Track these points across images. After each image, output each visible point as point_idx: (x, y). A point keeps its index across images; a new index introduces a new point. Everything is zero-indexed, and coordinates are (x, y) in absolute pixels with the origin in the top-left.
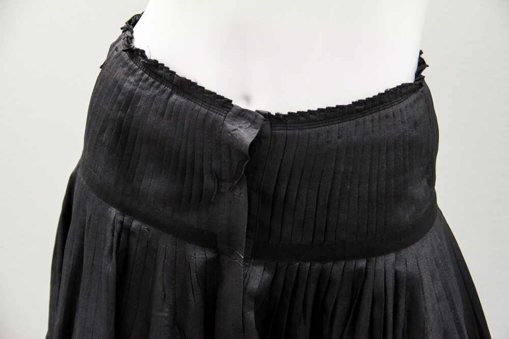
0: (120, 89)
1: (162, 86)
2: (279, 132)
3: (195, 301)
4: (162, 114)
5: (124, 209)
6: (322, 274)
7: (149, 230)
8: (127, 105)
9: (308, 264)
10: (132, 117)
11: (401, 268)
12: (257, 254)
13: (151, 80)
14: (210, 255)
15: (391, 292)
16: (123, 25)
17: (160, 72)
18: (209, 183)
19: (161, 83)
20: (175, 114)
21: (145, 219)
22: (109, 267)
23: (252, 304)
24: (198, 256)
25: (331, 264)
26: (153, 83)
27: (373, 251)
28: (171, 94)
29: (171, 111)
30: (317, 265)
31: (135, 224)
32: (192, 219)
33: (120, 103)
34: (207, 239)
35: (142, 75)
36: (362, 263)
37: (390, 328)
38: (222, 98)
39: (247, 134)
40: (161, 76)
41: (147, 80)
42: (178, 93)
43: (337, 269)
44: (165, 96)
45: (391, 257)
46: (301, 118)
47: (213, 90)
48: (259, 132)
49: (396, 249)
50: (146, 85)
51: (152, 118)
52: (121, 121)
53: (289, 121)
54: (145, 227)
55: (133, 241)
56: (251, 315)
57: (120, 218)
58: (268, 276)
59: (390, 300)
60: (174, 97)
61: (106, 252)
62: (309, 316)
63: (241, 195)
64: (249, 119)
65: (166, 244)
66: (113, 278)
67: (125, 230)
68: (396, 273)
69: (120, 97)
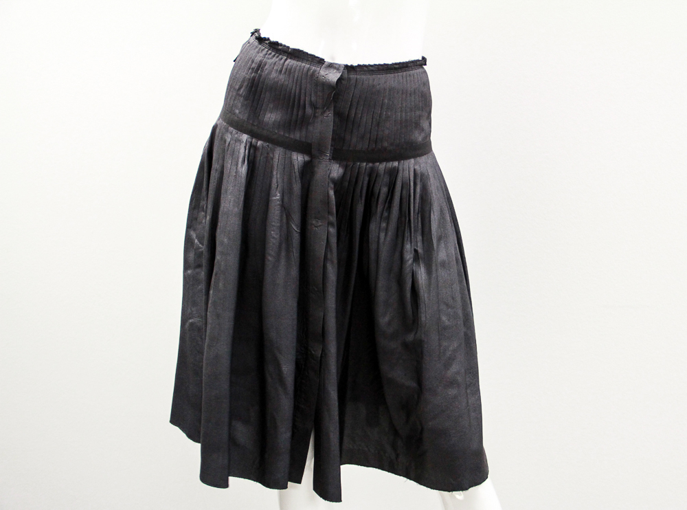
0: (253, 62)
1: (280, 56)
2: (353, 76)
3: (297, 187)
4: (281, 71)
5: (252, 134)
6: (372, 169)
7: (268, 146)
8: (258, 69)
9: (365, 164)
10: (260, 76)
11: (417, 167)
12: (336, 157)
13: (273, 53)
14: (307, 158)
15: (412, 179)
16: (252, 31)
17: (280, 47)
18: (309, 111)
19: (280, 54)
20: (289, 71)
21: (265, 139)
22: (243, 170)
23: (332, 186)
24: (299, 159)
25: (378, 164)
26: (275, 55)
27: (401, 157)
28: (286, 60)
29: (286, 69)
30: (371, 165)
31: (259, 143)
32: (297, 135)
33: (253, 69)
34: (304, 148)
35: (268, 51)
36: (396, 164)
37: (412, 201)
38: (318, 58)
39: (333, 77)
40: (280, 50)
41: (270, 54)
42: (291, 58)
43: (382, 167)
44: (283, 61)
45: (412, 161)
46: (365, 68)
47: (313, 54)
48: (341, 75)
49: (415, 157)
50: (270, 56)
51: (274, 75)
52: (254, 79)
53: (358, 69)
54: (266, 144)
55: (258, 154)
56: (332, 193)
57: (250, 140)
58: (341, 171)
59: (412, 184)
60: (289, 60)
61: (240, 160)
62: (363, 198)
63: (329, 116)
64: (335, 68)
65: (278, 153)
66: (243, 180)
67: (252, 148)
68: (415, 170)
69: (253, 65)
